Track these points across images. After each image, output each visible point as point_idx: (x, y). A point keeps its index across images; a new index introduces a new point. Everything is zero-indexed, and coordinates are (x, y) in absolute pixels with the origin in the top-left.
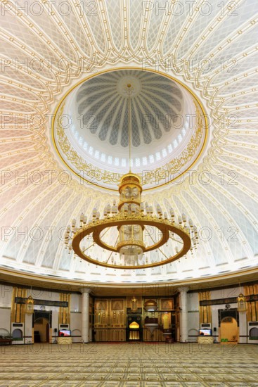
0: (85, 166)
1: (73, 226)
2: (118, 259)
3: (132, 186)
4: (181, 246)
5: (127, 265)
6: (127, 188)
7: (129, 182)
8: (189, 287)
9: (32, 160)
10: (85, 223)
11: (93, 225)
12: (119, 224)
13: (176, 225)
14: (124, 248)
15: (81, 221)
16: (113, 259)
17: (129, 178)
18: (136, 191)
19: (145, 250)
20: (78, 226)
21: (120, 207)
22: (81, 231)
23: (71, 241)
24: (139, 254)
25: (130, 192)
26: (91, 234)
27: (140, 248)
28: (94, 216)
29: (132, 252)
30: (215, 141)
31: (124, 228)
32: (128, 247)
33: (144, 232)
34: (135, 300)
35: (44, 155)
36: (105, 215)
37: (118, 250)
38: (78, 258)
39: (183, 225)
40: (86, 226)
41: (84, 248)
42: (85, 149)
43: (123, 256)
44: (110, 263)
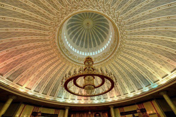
0: (71, 55)
1: (65, 77)
2: (84, 92)
3: (89, 61)
4: (110, 86)
5: (87, 95)
6: (88, 62)
7: (88, 59)
8: (114, 105)
9: (50, 52)
10: (70, 75)
11: (74, 76)
12: (85, 76)
13: (108, 76)
14: (86, 86)
15: (69, 74)
16: (81, 92)
17: (88, 58)
18: (91, 63)
19: (95, 87)
20: (67, 76)
21: (85, 69)
22: (69, 78)
23: (64, 83)
24: (93, 89)
25: (89, 64)
26: (73, 80)
27: (93, 87)
28: (74, 72)
29: (90, 89)
30: (121, 45)
31: (87, 78)
32: (88, 86)
33: (94, 80)
34: (90, 113)
35: (55, 50)
36: (79, 72)
37: (83, 88)
38: (66, 91)
39: (111, 76)
40: (71, 77)
41: (69, 87)
42: (71, 48)
43: (86, 90)
44: (80, 94)
